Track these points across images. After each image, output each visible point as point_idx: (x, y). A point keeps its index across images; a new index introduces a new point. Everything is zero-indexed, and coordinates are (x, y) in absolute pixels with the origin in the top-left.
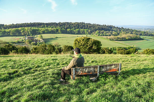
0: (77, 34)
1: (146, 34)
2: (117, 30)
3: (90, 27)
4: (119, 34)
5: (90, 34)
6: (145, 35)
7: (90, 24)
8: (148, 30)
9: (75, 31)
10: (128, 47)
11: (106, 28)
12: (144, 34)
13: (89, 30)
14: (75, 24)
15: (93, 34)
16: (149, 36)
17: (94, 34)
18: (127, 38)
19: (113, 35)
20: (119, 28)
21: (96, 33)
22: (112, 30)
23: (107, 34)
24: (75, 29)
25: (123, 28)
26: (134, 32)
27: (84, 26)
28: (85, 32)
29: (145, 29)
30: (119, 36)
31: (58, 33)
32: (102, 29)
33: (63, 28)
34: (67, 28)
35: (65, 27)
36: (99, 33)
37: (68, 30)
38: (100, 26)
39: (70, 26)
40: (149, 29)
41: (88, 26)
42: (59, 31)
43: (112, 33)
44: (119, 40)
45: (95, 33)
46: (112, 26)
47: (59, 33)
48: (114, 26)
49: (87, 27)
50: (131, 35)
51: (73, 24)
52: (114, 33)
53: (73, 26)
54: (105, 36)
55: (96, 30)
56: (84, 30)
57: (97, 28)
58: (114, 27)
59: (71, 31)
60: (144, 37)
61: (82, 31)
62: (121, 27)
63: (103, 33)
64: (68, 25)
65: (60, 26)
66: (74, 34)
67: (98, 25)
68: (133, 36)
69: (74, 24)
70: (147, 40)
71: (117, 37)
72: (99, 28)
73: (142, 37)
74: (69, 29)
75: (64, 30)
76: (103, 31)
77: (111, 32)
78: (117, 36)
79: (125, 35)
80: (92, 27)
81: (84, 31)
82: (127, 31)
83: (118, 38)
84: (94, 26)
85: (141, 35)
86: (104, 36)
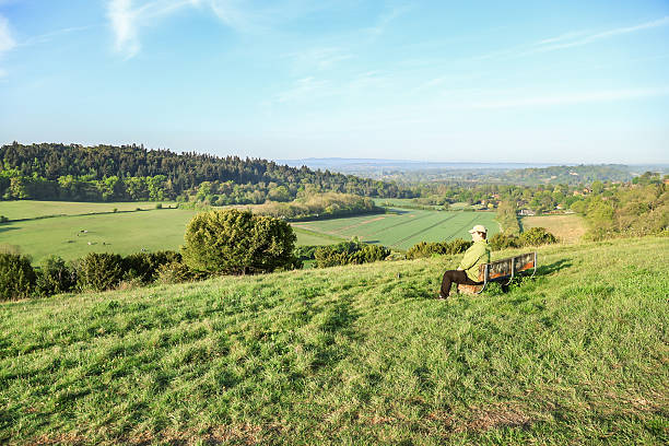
0: (110, 200)
1: (391, 191)
2: (286, 179)
3: (171, 167)
4: (294, 194)
5: (173, 199)
6: (389, 195)
7: (168, 154)
8: (395, 177)
9: (98, 184)
10: (337, 243)
11: (241, 172)
12: (386, 191)
13: (165, 180)
14: (96, 153)
15: (187, 199)
16: (402, 197)
17: (191, 197)
18: (328, 210)
19: (272, 199)
20: (294, 171)
21: (201, 191)
22: (268, 179)
23: (249, 196)
24: (99, 178)
25: (308, 171)
26: (349, 186)
27: (143, 162)
28: (150, 188)
29: (386, 173)
30: (296, 203)
31: (6, 196)
32: (226, 175)
33: (35, 175)
34: (56, 174)
35: (49, 168)
36: (213, 191)
37: (65, 181)
38: (213, 160)
39: (70, 162)
40: (396, 172)
41: (163, 162)
42: (16, 188)
43: (267, 192)
44: (299, 217)
45: (194, 193)
46: (265, 161)
47: (11, 198)
48: (273, 164)
49: (159, 165)
50: (342, 196)
51: (86, 154)
52: (274, 190)
53: (87, 162)
54: (241, 203)
55: (198, 182)
56: (142, 181)
57: (201, 170)
58: (274, 166)
59: (80, 186)
60: (387, 201)
61: (135, 185)
62: (299, 168)
63: (228, 191)
64: (59, 157)
65: (19, 164)
66: (97, 198)
67: (204, 158)
68: (347, 198)
69: (95, 151)
70: (399, 213)
71: (291, 207)
72: (210, 170)
73: (378, 202)
74: (69, 178)
75: (38, 183)
76: (227, 183)
77: (262, 185)
78: (291, 204)
79: (320, 198)
80: (180, 168)
81: (144, 186)
82: (324, 179)
83: (295, 211)
84: (187, 161)
85: (374, 194)
86: (234, 203)
